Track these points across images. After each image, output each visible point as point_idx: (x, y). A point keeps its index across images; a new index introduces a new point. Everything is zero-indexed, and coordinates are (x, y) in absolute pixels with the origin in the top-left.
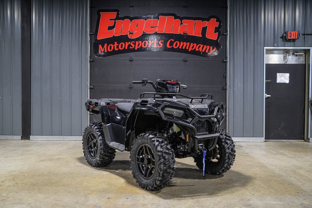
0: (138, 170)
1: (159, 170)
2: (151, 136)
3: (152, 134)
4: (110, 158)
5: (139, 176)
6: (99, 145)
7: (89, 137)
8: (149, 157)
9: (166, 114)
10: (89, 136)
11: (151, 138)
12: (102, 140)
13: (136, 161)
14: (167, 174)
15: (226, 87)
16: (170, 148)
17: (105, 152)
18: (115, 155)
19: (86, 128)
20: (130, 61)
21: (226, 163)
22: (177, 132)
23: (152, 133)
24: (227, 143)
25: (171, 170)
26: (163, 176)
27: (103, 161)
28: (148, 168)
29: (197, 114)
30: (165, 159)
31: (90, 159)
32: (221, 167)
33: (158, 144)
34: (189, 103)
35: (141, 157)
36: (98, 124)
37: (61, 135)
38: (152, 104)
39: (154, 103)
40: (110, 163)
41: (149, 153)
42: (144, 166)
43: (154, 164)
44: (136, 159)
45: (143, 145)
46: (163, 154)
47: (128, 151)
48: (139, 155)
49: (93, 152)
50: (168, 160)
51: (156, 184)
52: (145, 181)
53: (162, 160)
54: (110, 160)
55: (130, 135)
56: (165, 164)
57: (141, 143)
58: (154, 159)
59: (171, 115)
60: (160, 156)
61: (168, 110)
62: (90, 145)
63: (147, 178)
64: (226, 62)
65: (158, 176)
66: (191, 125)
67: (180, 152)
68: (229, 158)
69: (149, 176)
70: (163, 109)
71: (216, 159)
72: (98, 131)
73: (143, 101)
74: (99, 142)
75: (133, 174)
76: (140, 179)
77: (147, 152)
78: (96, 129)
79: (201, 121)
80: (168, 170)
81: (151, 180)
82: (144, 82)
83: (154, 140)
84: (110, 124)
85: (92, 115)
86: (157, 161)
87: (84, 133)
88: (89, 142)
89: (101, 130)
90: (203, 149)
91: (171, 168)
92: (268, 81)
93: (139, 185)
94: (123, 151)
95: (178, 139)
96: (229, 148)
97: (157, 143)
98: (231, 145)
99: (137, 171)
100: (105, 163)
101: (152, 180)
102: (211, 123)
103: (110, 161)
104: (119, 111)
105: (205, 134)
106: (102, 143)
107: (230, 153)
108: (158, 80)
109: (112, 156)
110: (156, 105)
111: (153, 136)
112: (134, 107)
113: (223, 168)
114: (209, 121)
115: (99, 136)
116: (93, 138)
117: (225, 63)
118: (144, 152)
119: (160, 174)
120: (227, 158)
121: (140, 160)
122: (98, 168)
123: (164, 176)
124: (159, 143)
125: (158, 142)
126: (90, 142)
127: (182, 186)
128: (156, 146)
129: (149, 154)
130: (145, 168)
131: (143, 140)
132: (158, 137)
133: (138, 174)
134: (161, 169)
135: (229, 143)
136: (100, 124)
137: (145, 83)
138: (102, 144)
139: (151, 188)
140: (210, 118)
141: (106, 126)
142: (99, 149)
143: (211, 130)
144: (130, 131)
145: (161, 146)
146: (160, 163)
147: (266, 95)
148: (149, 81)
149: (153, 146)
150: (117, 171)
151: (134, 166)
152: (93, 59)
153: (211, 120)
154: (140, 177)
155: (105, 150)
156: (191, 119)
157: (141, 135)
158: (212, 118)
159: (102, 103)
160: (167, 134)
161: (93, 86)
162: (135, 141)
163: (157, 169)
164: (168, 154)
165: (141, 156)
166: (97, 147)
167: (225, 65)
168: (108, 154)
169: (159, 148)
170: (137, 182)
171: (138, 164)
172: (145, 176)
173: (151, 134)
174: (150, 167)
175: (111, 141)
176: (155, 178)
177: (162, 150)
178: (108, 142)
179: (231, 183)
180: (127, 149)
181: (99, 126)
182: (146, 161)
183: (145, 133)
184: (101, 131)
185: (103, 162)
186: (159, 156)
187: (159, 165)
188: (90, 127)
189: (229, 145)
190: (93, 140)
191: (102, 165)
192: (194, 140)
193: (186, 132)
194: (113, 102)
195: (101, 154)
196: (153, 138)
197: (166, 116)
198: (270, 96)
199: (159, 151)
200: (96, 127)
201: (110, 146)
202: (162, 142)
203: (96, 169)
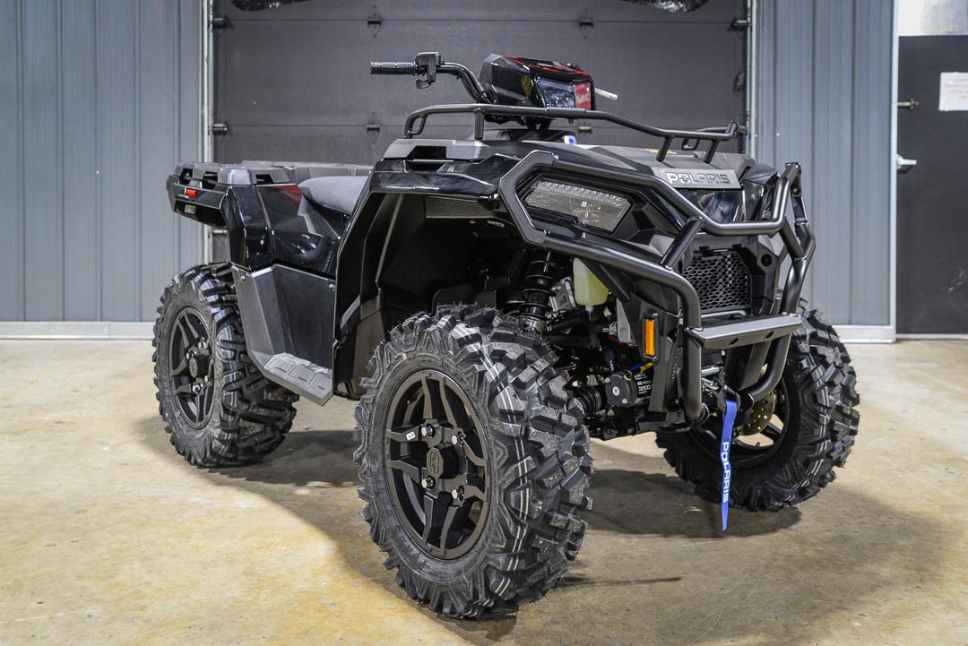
0: (394, 506)
1: (508, 520)
2: (462, 331)
3: (467, 317)
4: (269, 429)
5: (401, 534)
6: (219, 369)
7: (178, 333)
8: (454, 440)
9: (539, 215)
10: (178, 327)
11: (463, 342)
12: (231, 346)
13: (383, 453)
14: (550, 538)
15: (744, 124)
16: (564, 395)
17: (248, 402)
18: (293, 411)
19: (167, 288)
20: (370, 23)
21: (819, 458)
22: (589, 309)
23: (469, 311)
24: (822, 361)
25: (570, 516)
26: (530, 552)
27: (239, 440)
28: (446, 496)
29: (697, 215)
30: (540, 459)
31: (185, 428)
32: (794, 474)
33: (503, 374)
34: (650, 159)
35: (411, 436)
36: (219, 270)
37: (99, 316)
38: (468, 161)
39: (476, 157)
40: (270, 450)
41: (451, 419)
42: (424, 484)
43: (477, 479)
44: (387, 447)
45: (421, 377)
46: (527, 430)
47: (349, 397)
48: (398, 425)
49: (198, 399)
50: (554, 461)
51: (489, 593)
52: (431, 568)
53: (526, 464)
54: (269, 435)
55: (356, 321)
56: (540, 483)
57: (412, 365)
58: (479, 453)
59: (569, 222)
60: (511, 438)
61: (547, 192)
62: (183, 365)
63: (440, 551)
64: (744, 29)
65: (504, 551)
66: (670, 271)
67: (601, 409)
68: (833, 435)
69: (452, 544)
70: (523, 188)
71: (764, 433)
72: (213, 304)
73: (420, 152)
74: (220, 354)
75: (369, 521)
76: (406, 551)
77: (439, 414)
78: (207, 293)
79: (711, 253)
80: (558, 520)
81: (461, 564)
82: (424, 69)
83: (481, 353)
84: (268, 270)
85: (222, 238)
86: (495, 467)
87: (159, 310)
88: (182, 352)
89: (229, 297)
90: (720, 396)
91: (572, 505)
92: (908, 104)
93: (403, 586)
94: (327, 399)
95: (594, 342)
96: (831, 384)
97: (493, 371)
98: (839, 368)
99: (389, 507)
100: (249, 450)
101: (469, 566)
102: (759, 263)
103: (268, 440)
104: (314, 212)
105: (732, 319)
106: (233, 359)
107: (839, 409)
108: (493, 58)
109: (280, 419)
110: (491, 166)
111: (474, 330)
112: (375, 181)
113: (806, 483)
114: (746, 250)
115: (220, 325)
116: (196, 336)
117: (741, 34)
118: (428, 412)
119: (510, 538)
120: (822, 431)
121: (404, 451)
122: (217, 475)
123: (537, 550)
124: (508, 369)
125: (500, 361)
126: (186, 351)
127: (618, 583)
128: (494, 384)
129: (450, 426)
130: (430, 497)
131: (422, 352)
132: (497, 338)
133: (393, 522)
134: (518, 513)
135: (830, 359)
136: (224, 273)
137: (432, 70)
138: (234, 365)
139: (461, 608)
140: (752, 237)
141: (248, 280)
142: (218, 384)
143: (755, 300)
144: (357, 302)
145: (519, 386)
146: (516, 482)
147: (898, 161)
148: (448, 65)
149: (472, 384)
150: (302, 491)
151: (377, 482)
152: (226, 17)
153: (760, 246)
154: (408, 543)
155: (245, 389)
156: (667, 242)
157: (412, 325)
158: (761, 239)
159: (233, 172)
160: (541, 316)
161: (226, 123)
162: (382, 356)
163: (495, 513)
164: (554, 426)
165: (407, 430)
166: (212, 377)
167: (740, 42)
168: (262, 412)
169: (507, 399)
170: (389, 565)
171: (398, 474)
172: (429, 540)
173: (463, 320)
174: (455, 494)
175: (272, 351)
176: (486, 558)
177: (522, 405)
178: (257, 356)
179: (852, 564)
180: (342, 387)
181: (220, 278)
182: (435, 463)
183: (431, 311)
184: (227, 301)
185: (238, 449)
186: (509, 439)
187: (507, 492)
188: (184, 285)
189: (832, 370)
190: (194, 342)
191: (234, 459)
192: (685, 347)
193: (644, 306)
194: (291, 174)
195: (226, 410)
196: (476, 338)
197: (542, 224)
198: (913, 162)
199: (505, 415)
200: (207, 286)
201: (268, 372)
202: (523, 362)
203: (207, 477)
